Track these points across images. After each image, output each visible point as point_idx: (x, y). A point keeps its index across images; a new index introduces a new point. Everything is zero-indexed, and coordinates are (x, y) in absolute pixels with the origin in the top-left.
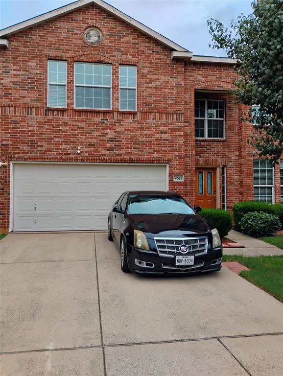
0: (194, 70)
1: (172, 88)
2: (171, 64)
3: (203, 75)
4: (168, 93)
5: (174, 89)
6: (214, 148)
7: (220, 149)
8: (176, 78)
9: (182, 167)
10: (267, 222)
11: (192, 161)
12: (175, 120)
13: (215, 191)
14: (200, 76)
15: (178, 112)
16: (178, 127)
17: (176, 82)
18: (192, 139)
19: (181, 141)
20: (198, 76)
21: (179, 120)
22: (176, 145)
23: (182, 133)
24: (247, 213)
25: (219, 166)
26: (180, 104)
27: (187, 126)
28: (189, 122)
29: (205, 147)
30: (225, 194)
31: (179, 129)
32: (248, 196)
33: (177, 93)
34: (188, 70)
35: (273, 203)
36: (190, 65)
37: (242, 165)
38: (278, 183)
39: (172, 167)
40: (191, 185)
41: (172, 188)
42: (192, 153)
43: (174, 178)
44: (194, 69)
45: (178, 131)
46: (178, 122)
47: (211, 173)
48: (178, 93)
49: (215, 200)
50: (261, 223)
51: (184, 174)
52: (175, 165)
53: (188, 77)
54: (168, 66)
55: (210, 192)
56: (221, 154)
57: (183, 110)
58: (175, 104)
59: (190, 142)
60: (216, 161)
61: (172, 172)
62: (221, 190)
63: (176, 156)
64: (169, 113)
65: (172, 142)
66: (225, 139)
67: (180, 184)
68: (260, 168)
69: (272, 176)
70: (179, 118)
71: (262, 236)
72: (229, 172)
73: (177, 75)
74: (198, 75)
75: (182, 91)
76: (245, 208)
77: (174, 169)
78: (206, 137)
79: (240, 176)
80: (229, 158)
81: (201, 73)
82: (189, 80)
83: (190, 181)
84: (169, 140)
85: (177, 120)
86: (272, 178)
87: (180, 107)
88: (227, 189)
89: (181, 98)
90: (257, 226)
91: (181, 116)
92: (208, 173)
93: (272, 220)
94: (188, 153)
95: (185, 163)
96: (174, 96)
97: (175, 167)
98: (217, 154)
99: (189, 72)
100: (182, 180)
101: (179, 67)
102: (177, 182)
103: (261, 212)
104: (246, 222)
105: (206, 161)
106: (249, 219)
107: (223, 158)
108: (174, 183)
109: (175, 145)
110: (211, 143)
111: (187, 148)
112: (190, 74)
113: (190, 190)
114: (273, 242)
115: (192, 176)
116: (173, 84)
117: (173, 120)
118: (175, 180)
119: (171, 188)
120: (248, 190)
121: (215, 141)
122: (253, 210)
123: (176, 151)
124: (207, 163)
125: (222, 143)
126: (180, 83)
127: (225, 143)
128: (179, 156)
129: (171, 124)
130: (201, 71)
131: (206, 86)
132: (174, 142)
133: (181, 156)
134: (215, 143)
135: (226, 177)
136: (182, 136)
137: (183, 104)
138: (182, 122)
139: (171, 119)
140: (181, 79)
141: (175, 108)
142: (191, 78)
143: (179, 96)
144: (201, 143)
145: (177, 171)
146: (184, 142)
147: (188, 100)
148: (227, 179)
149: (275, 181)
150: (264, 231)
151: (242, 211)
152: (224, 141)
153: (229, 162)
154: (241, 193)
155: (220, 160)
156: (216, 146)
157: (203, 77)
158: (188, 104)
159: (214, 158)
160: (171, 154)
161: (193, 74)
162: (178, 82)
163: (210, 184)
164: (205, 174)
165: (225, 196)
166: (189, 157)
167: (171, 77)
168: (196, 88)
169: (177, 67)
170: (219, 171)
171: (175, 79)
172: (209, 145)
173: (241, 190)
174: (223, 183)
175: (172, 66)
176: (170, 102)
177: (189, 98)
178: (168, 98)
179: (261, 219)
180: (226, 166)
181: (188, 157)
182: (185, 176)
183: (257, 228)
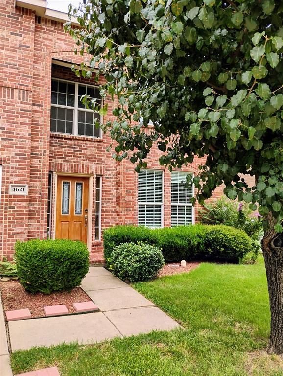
0: (52, 31)
1: (14, 49)
2: (13, 14)
3: (65, 40)
4: (6, 56)
5: (16, 51)
6: (86, 149)
7: (94, 151)
8: (20, 36)
9: (26, 172)
10: (145, 258)
11: (44, 165)
12: (16, 99)
13: (87, 210)
14: (62, 42)
15: (22, 87)
16: (21, 110)
17: (20, 41)
18: (45, 132)
19: (26, 131)
20: (59, 41)
21: (24, 100)
22: (17, 137)
23: (27, 121)
24: (118, 245)
25: (92, 174)
26: (25, 75)
27: (36, 111)
28: (42, 106)
29: (73, 148)
30: (100, 214)
31: (23, 113)
32: (126, 218)
33: (22, 59)
34: (44, 29)
35: (163, 226)
36: (46, 23)
37: (119, 174)
38: (168, 201)
39: (8, 172)
40: (40, 201)
41: (6, 204)
42: (45, 151)
43: (11, 188)
44: (53, 29)
45: (21, 117)
46: (21, 103)
47: (82, 184)
48: (24, 59)
49: (86, 223)
50: (137, 262)
51: (27, 183)
52: (12, 168)
53: (41, 40)
54: (9, 16)
55: (78, 211)
56: (96, 158)
57: (31, 87)
58: (16, 75)
59: (41, 135)
60: (88, 168)
61: (8, 179)
62: (95, 208)
63: (16, 154)
64: (5, 87)
65: (10, 133)
66: (102, 138)
67: (21, 199)
68: (146, 181)
69: (161, 191)
70: (24, 97)
71: (136, 282)
72: (106, 183)
73: (23, 33)
74: (58, 39)
75: (30, 57)
76: (117, 237)
77: (12, 175)
78: (75, 133)
79: (117, 189)
80: (106, 164)
81: (63, 37)
82: (44, 45)
83: (40, 194)
84: (4, 128)
85: (19, 99)
86: (161, 194)
87: (26, 80)
88: (102, 207)
89: (28, 67)
90: (130, 266)
91: (27, 94)
92: (77, 184)
93: (152, 256)
94: (39, 151)
95: (31, 167)
96: (16, 63)
97: (14, 172)
98: (91, 158)
99: (44, 33)
100: (26, 193)
101: (26, 20)
102: (15, 196)
103: (138, 243)
104: (116, 258)
105: (74, 167)
106: (121, 255)
107: (98, 164)
108: (10, 196)
109: (14, 137)
110: (82, 142)
111: (35, 144)
112: (45, 36)
113: (39, 208)
114: (149, 293)
115: (43, 188)
116: (16, 44)
117: (12, 98)
118: (11, 193)
119: (4, 206)
120: (127, 210)
121: (87, 140)
122: (128, 241)
123: (16, 147)
124: (75, 170)
125: (97, 144)
126: (27, 45)
127: (102, 144)
128: (21, 155)
129: (8, 105)
130: (63, 34)
131: (71, 57)
132: (13, 133)
133: (25, 155)
134: (87, 143)
135: (102, 191)
136: (27, 124)
137: (31, 77)
138: (29, 104)
139: (9, 96)
140: (28, 39)
141: (17, 81)
142: (47, 42)
143: (24, 63)
144: (67, 141)
145: (17, 179)
146: (29, 135)
147: (41, 73)
148: (103, 194)
149: (165, 198)
150: (140, 274)
151: (113, 240)
152: (100, 142)
153: (106, 170)
154: (118, 214)
155: (93, 167)
156: (89, 147)
157: (65, 44)
158: (41, 80)
159: (86, 163)
160: (8, 150)
161: (50, 37)
162: (24, 43)
163: (79, 200)
164: (73, 185)
165: (100, 217)
166: (40, 158)
167: (12, 34)
168: (54, 57)
169: (23, 20)
170: (92, 181)
171: (19, 38)
172: (78, 146)
173: (118, 209)
174: (98, 199)
175: (15, 18)
176: (8, 70)
177: (43, 70)
178: (6, 63)
179: (137, 254)
180: (102, 175)
181: (38, 158)
182: (29, 187)
183: (130, 270)
